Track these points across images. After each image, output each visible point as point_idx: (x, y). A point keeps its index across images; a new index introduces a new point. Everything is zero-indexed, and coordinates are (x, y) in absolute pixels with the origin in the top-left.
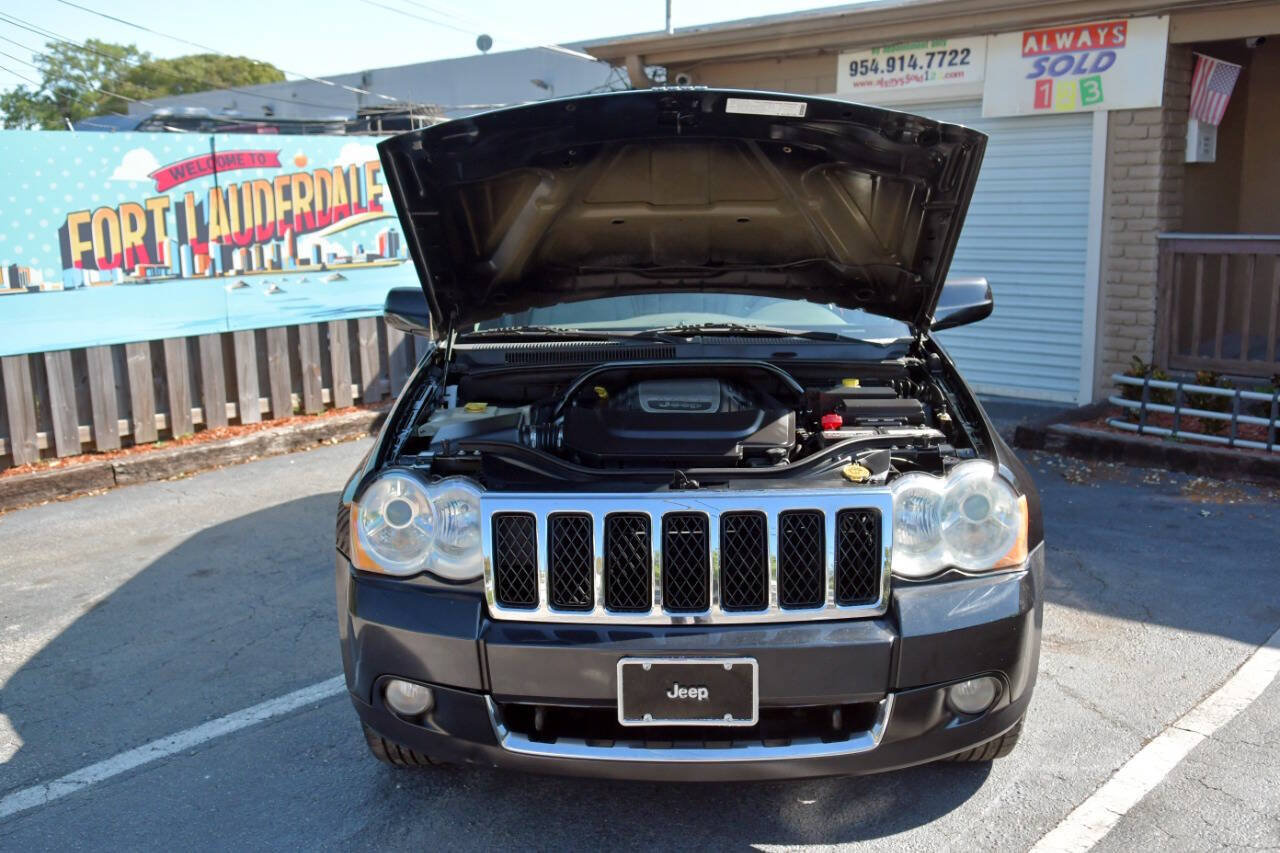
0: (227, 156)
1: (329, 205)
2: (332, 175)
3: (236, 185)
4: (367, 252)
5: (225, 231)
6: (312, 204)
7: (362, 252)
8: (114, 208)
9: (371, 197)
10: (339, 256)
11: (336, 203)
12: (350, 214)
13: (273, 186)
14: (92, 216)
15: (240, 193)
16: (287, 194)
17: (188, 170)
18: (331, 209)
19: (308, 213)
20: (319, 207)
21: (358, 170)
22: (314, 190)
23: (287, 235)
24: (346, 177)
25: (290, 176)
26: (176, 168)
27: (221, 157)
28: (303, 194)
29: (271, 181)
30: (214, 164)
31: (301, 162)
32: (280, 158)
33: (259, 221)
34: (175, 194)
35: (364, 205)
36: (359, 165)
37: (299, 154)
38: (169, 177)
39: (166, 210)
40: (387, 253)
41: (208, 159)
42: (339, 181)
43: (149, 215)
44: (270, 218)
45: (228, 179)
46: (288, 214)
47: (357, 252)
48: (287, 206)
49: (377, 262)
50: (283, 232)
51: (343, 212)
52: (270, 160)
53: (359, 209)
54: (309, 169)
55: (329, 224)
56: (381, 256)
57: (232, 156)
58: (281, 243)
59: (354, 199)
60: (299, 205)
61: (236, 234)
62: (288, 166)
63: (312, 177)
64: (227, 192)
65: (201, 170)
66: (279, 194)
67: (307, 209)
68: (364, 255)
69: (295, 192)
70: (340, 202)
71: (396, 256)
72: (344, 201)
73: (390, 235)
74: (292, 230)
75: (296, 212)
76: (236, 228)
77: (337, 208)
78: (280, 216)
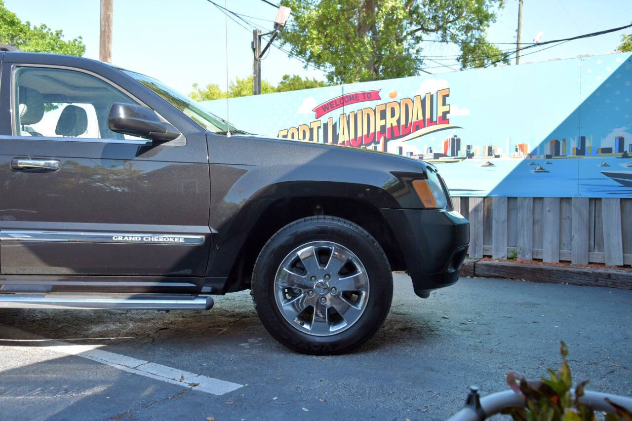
0: (349, 96)
1: (410, 121)
2: (413, 102)
3: (354, 112)
4: (435, 151)
5: (347, 139)
6: (399, 121)
7: (431, 152)
8: (297, 128)
9: (440, 114)
10: (414, 154)
11: (415, 120)
12: (425, 127)
13: (375, 111)
14: (288, 132)
15: (356, 116)
16: (383, 116)
17: (331, 105)
18: (411, 124)
19: (395, 126)
20: (403, 122)
21: (432, 96)
22: (400, 112)
23: (382, 140)
24: (423, 102)
25: (386, 104)
26: (325, 105)
27: (346, 97)
28: (393, 115)
29: (374, 109)
30: (344, 101)
31: (393, 96)
32: (379, 94)
33: (365, 133)
34: (324, 119)
35: (435, 119)
36: (433, 93)
37: (392, 91)
38: (321, 111)
39: (319, 127)
40: (449, 153)
41: (341, 99)
42: (418, 105)
43: (311, 130)
44: (372, 130)
45: (349, 109)
46: (383, 128)
47: (427, 153)
48: (383, 123)
49: (441, 159)
50: (379, 139)
51: (418, 126)
52: (373, 96)
53: (431, 122)
54: (398, 99)
55: (410, 133)
56: (445, 155)
57: (353, 95)
58: (377, 145)
59: (428, 116)
60: (391, 122)
61: (352, 140)
62: (385, 98)
63: (400, 104)
64: (349, 116)
65: (337, 105)
66: (378, 115)
67: (395, 124)
68: (432, 154)
69: (388, 114)
70: (417, 119)
71: (457, 155)
72: (421, 118)
73: (453, 140)
74: (385, 138)
75: (388, 126)
76: (352, 136)
77: (415, 123)
78: (378, 129)
